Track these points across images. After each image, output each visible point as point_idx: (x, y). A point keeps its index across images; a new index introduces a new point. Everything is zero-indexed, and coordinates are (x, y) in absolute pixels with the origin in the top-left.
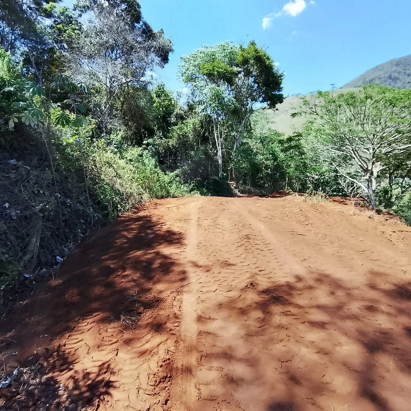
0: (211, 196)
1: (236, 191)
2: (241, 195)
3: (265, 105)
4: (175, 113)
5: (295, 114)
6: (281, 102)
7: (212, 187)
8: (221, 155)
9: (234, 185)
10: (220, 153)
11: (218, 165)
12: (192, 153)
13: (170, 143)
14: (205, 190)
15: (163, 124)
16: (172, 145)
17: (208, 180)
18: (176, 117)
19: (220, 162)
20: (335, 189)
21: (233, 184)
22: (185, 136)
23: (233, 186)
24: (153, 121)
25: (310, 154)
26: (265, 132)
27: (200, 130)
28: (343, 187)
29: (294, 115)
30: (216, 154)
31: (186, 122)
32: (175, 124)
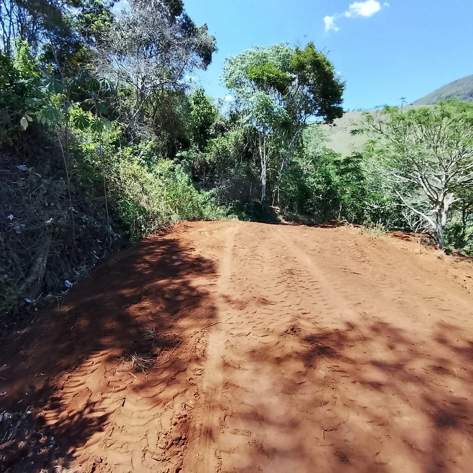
0: (251, 221)
1: (280, 217)
2: (286, 222)
3: (321, 119)
4: (214, 124)
5: (356, 130)
6: (340, 116)
7: (252, 211)
8: (265, 175)
9: (278, 211)
10: (264, 173)
11: (262, 186)
12: (232, 170)
13: (207, 159)
14: (244, 214)
15: (200, 136)
16: (210, 161)
17: (249, 203)
18: (215, 128)
19: (264, 182)
20: (397, 222)
21: (278, 209)
22: (224, 150)
23: (276, 211)
24: (189, 131)
25: (370, 179)
26: (319, 151)
27: (243, 144)
28: (407, 220)
29: (354, 132)
30: (260, 173)
31: (227, 135)
32: (214, 137)
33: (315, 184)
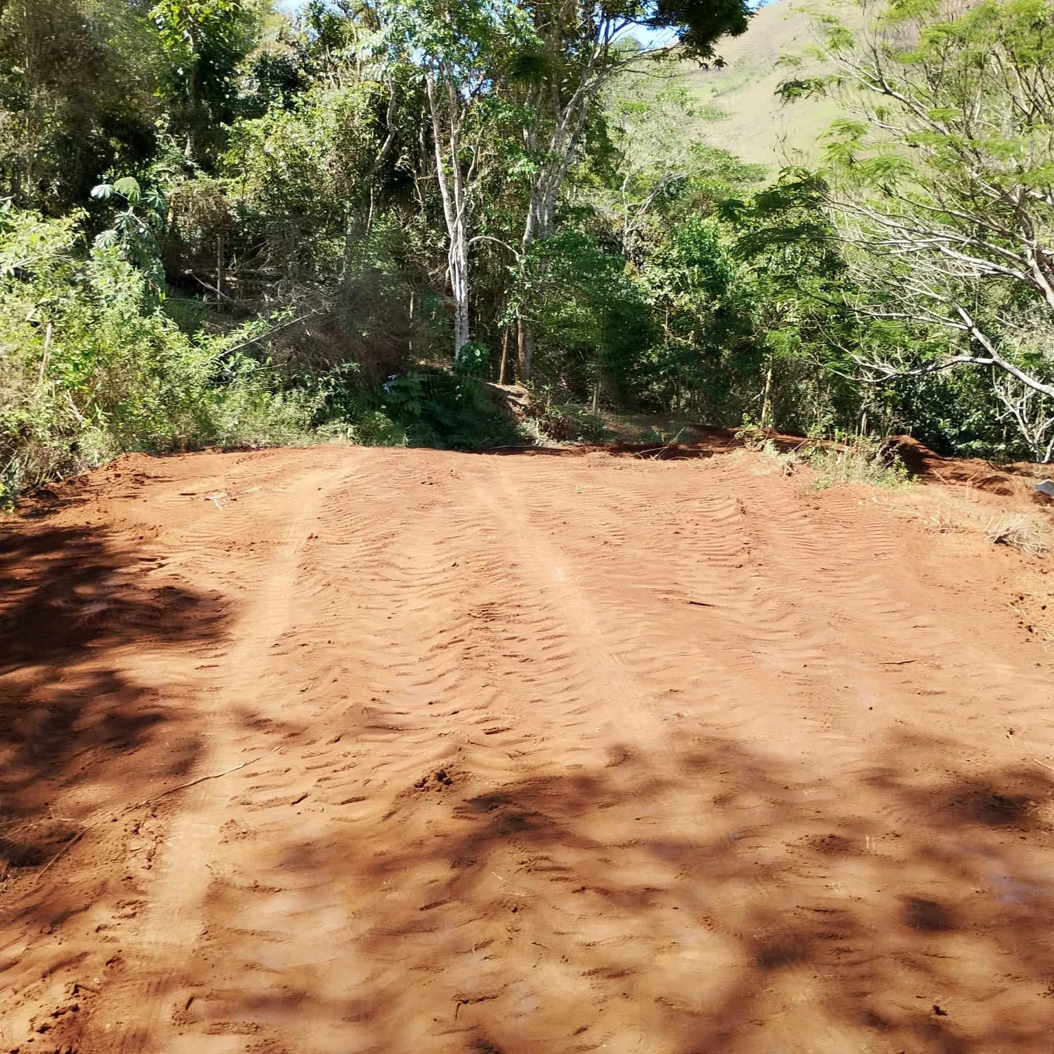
0: (410, 445)
1: (531, 427)
2: (552, 444)
3: (668, 36)
4: (254, 56)
5: (798, 84)
6: (739, 28)
7: (416, 407)
8: (463, 263)
9: (521, 401)
10: (458, 253)
11: (451, 309)
12: (338, 247)
13: (232, 198)
14: (381, 419)
15: (198, 105)
16: (241, 208)
17: (402, 374)
18: (260, 74)
19: (460, 291)
20: (979, 427)
21: (520, 395)
22: (301, 165)
23: (515, 403)
24: (151, 85)
25: (859, 267)
27: (372, 141)
28: (1013, 415)
29: (790, 90)
30: (442, 256)
31: (306, 103)
32: (256, 109)
33: (667, 289)
